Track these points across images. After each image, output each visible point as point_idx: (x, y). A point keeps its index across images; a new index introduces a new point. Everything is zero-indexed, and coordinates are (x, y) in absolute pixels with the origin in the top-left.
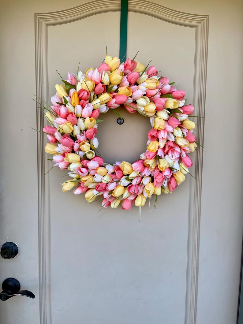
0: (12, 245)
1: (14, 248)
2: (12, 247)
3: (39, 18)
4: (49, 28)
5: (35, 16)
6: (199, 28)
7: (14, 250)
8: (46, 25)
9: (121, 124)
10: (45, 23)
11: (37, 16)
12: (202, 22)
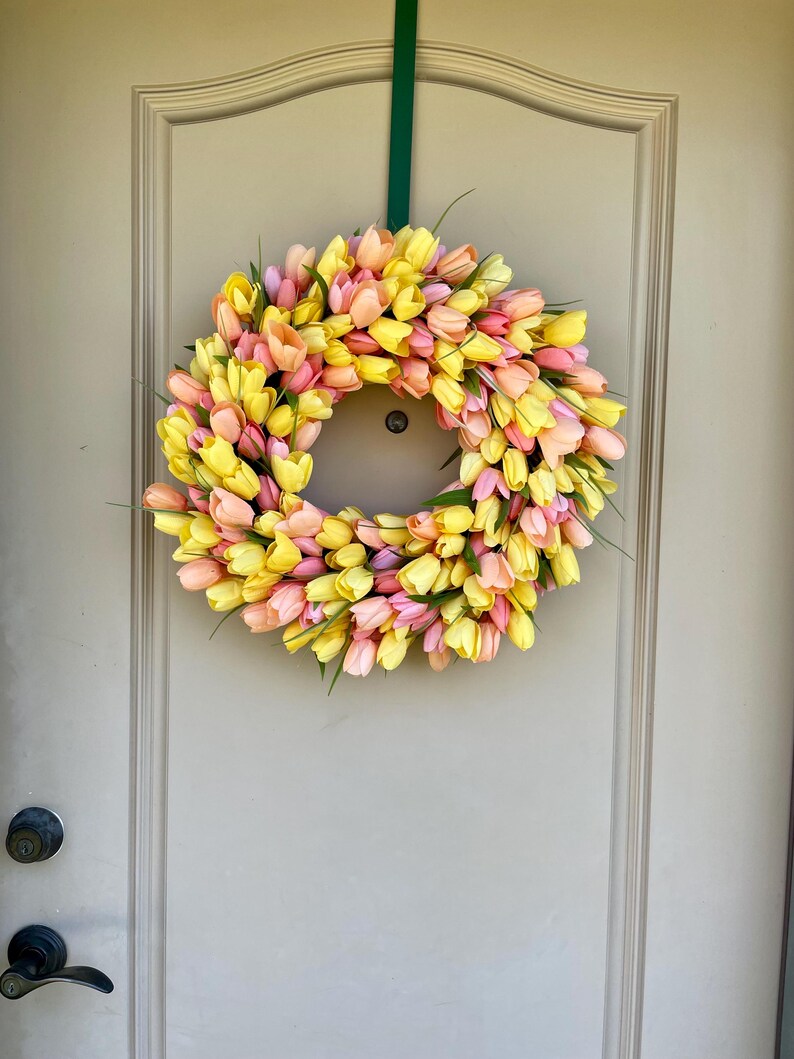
0: (46, 818)
1: (50, 828)
2: (46, 824)
3: (147, 100)
4: (177, 130)
5: (133, 92)
6: (648, 132)
7: (49, 836)
8: (166, 123)
9: (397, 430)
10: (164, 117)
11: (141, 93)
12: (657, 115)
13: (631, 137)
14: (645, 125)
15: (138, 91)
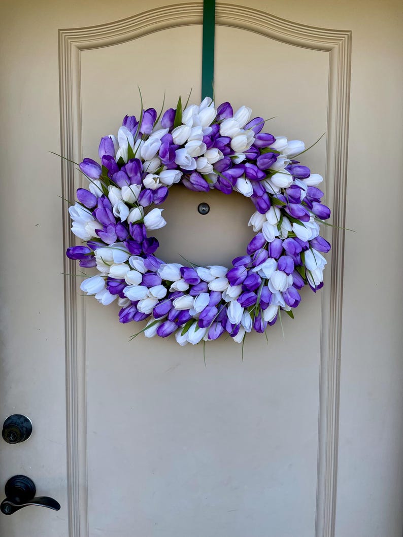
0: (22, 420)
1: (25, 424)
2: (22, 423)
3: (66, 37)
4: (83, 53)
5: (59, 33)
6: (336, 51)
7: (24, 429)
8: (77, 49)
9: (204, 213)
11: (63, 33)
12: (341, 42)
13: (327, 54)
14: (334, 47)
15: (61, 32)
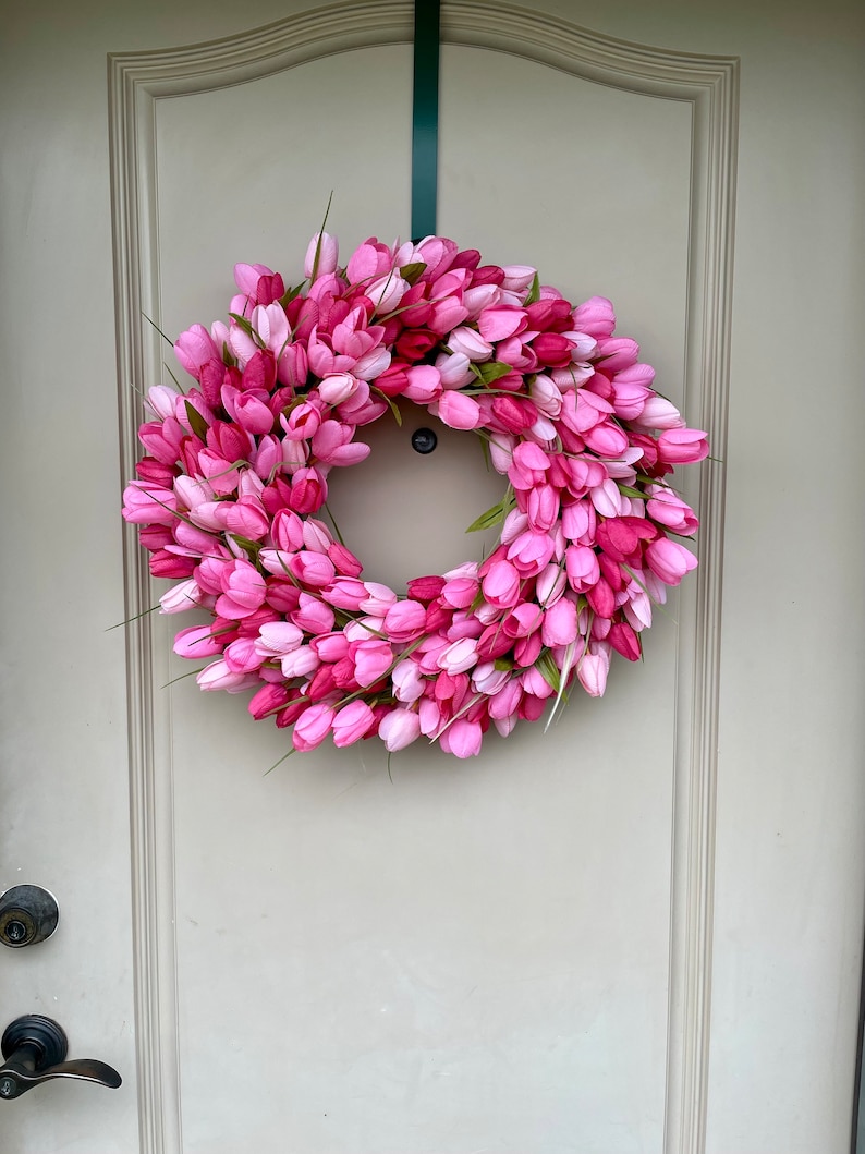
3: (125, 70)
4: (161, 104)
5: (109, 61)
6: (706, 102)
8: (149, 96)
9: (425, 450)
10: (145, 89)
11: (118, 61)
12: (717, 82)
13: (687, 107)
14: (702, 93)
15: (114, 58)
